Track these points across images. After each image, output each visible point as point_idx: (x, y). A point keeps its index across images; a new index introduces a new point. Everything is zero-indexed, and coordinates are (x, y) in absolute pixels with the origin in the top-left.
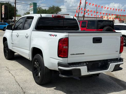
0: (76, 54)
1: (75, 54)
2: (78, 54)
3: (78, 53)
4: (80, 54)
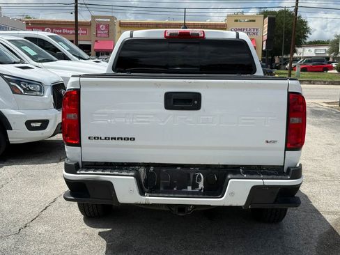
0: (105, 139)
1: (103, 138)
2: (115, 139)
3: (114, 136)
4: (118, 139)
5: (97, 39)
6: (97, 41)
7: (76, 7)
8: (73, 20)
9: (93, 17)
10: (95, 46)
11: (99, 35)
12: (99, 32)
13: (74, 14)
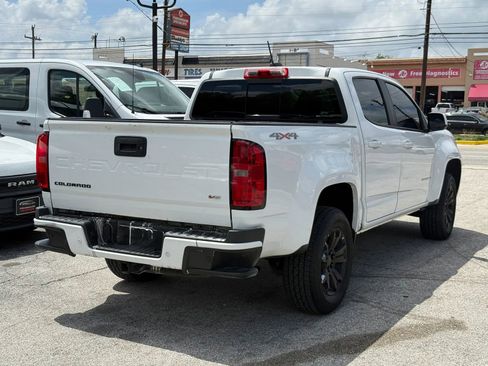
2: (75, 185)
5: (474, 82)
6: (473, 86)
7: (427, 39)
8: (421, 57)
9: (471, 51)
10: (471, 94)
11: (478, 77)
12: (478, 72)
13: (422, 48)
